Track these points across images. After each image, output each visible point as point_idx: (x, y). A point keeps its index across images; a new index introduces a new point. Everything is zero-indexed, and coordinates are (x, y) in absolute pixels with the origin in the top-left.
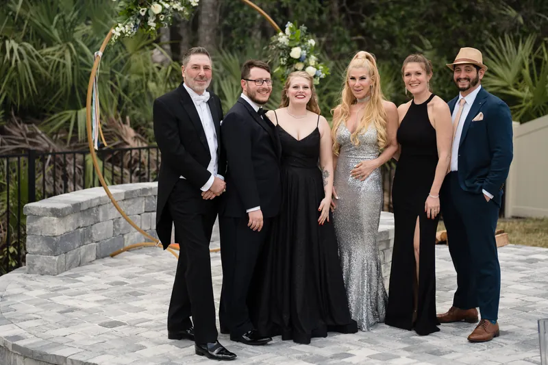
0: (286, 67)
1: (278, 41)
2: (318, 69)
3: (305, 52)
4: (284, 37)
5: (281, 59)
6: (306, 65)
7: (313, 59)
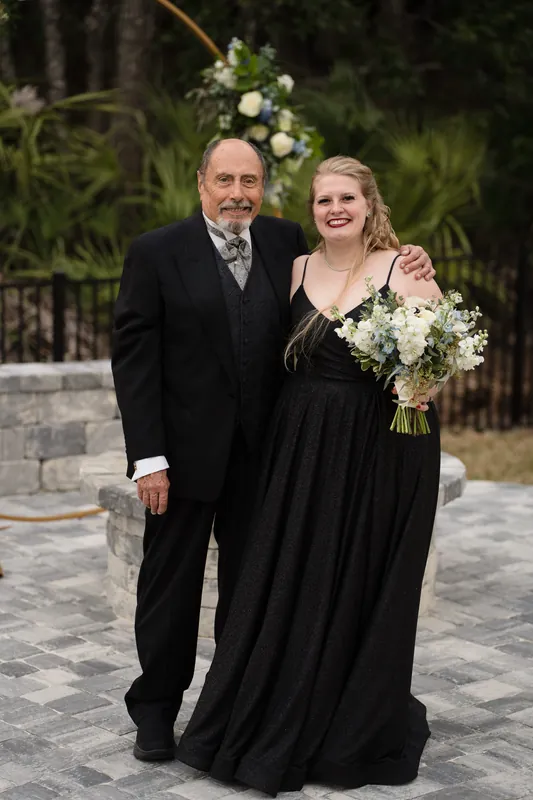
1: (215, 81)
2: (297, 138)
3: (268, 102)
4: (226, 71)
5: (221, 118)
6: (273, 131)
7: (287, 117)
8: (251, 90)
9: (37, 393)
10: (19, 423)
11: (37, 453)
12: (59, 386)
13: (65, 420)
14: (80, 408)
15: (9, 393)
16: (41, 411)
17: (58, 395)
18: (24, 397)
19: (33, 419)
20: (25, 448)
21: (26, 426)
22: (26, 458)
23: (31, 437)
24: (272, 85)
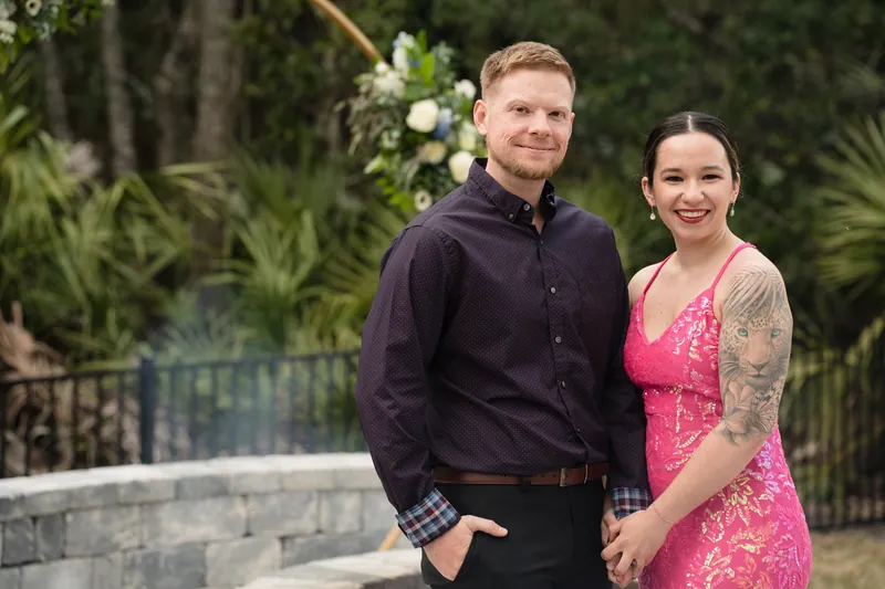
0: (397, 157)
1: (376, 88)
3: (447, 113)
4: (391, 75)
5: (385, 136)
6: (452, 151)
7: (469, 133)
8: (422, 98)
9: (142, 505)
10: (115, 548)
12: (171, 494)
13: (179, 541)
14: (196, 523)
15: (105, 507)
16: (146, 530)
17: (168, 506)
18: (124, 511)
19: (135, 542)
21: (125, 551)
23: (131, 566)
24: (450, 93)
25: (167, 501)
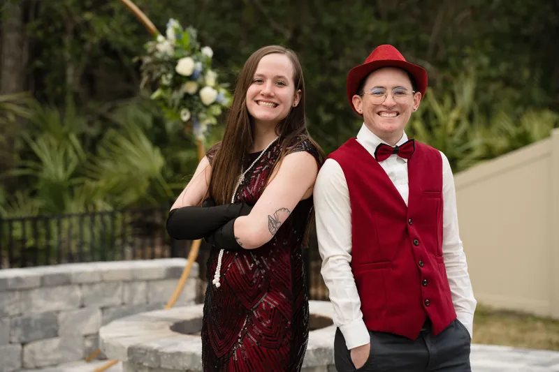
1: (157, 50)
2: (219, 92)
3: (199, 64)
4: (166, 43)
5: (163, 77)
7: (211, 76)
8: (184, 57)
9: (21, 290)
10: (6, 315)
11: (19, 339)
12: (38, 283)
13: (42, 311)
14: (53, 300)
16: (23, 305)
17: (37, 291)
18: (10, 294)
19: (17, 312)
20: (10, 335)
21: (11, 317)
22: (11, 343)
23: (15, 326)
24: (199, 54)
25: (35, 288)
